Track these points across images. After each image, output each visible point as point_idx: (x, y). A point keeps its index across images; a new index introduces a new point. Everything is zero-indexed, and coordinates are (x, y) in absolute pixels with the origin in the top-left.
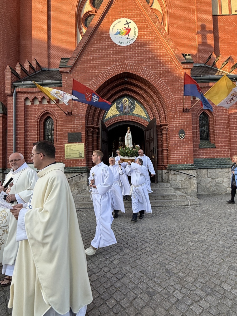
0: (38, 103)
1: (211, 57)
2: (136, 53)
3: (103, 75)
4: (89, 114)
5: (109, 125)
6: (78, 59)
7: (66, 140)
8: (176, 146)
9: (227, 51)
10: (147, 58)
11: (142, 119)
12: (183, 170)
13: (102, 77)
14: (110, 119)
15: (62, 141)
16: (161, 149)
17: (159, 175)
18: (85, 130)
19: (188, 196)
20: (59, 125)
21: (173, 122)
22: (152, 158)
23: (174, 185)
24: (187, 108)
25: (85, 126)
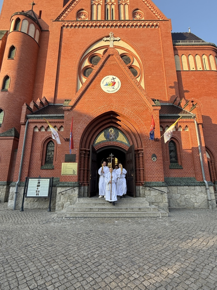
0: (44, 131)
1: (176, 100)
2: (119, 98)
3: (95, 112)
4: (83, 140)
5: (97, 149)
6: (77, 101)
7: (64, 160)
8: (150, 167)
9: (189, 95)
10: (127, 102)
11: (124, 145)
12: (156, 186)
13: (94, 114)
14: (99, 144)
15: (60, 161)
16: (138, 169)
17: (138, 190)
18: (79, 152)
19: (161, 209)
20: (58, 148)
21: (147, 148)
22: (131, 176)
23: (149, 199)
24: (157, 138)
25: (79, 150)
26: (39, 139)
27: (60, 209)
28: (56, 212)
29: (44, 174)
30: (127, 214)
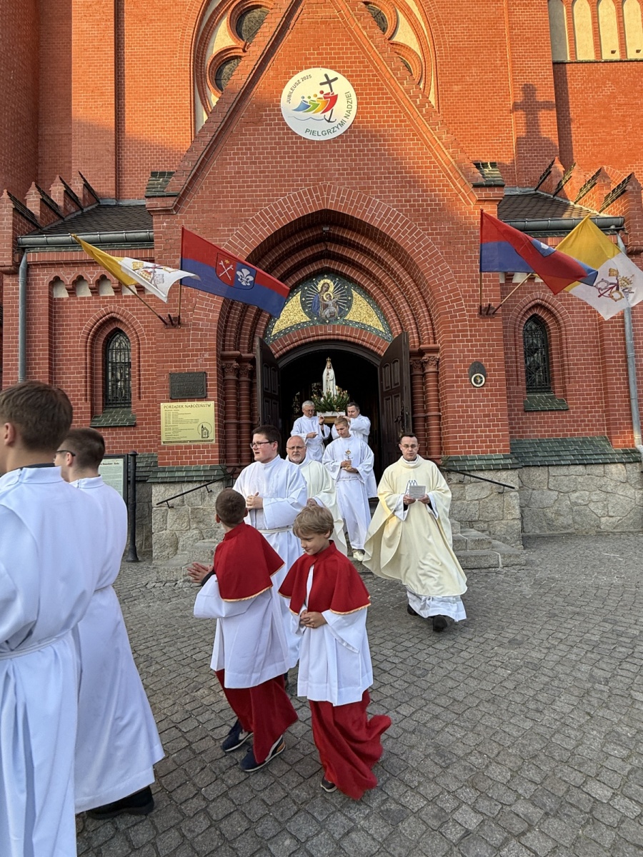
0: (88, 294)
1: (550, 172)
2: (352, 160)
3: (264, 218)
4: (227, 322)
5: (281, 352)
6: (195, 174)
7: (165, 392)
8: (462, 407)
9: (593, 154)
10: (381, 173)
11: (370, 335)
12: (482, 470)
13: (263, 224)
14: (285, 334)
15: (153, 397)
16: (422, 415)
18: (218, 366)
19: (497, 542)
20: (145, 353)
21: (455, 341)
23: (460, 512)
24: (490, 305)
25: (217, 356)
27: (166, 552)
28: (154, 562)
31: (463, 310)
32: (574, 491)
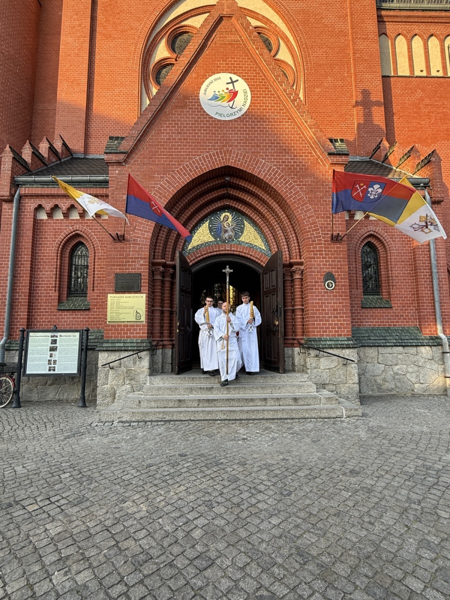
0: (61, 217)
1: (380, 147)
2: (246, 134)
3: (186, 170)
4: (157, 239)
5: (194, 262)
6: (139, 139)
7: (112, 287)
8: (318, 303)
9: (409, 136)
10: (266, 143)
11: (256, 252)
12: (332, 348)
13: (184, 174)
14: (197, 249)
15: (102, 290)
16: (290, 308)
17: (288, 357)
18: (149, 269)
19: (342, 400)
20: (99, 259)
21: (314, 258)
22: (275, 325)
23: (316, 377)
24: (338, 234)
25: (149, 262)
26: (50, 238)
27: (107, 401)
28: (97, 407)
29: (67, 322)
30: (265, 413)
31: (320, 236)
32: (396, 365)
